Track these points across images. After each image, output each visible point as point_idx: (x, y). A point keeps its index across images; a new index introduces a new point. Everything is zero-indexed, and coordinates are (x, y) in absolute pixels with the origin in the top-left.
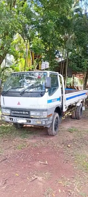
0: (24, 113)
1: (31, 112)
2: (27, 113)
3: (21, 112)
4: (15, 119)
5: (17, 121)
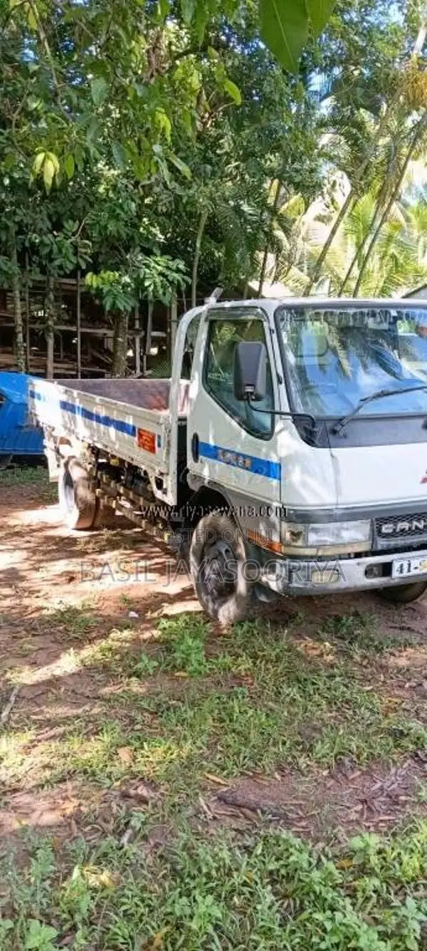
4: (402, 566)
5: (414, 572)
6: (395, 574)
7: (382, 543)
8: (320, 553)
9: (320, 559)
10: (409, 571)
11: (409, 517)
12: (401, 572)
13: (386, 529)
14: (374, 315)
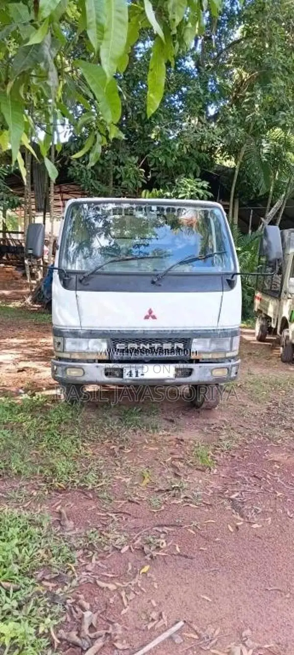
0: (167, 346)
1: (195, 340)
2: (181, 346)
3: (156, 346)
4: (130, 372)
5: (140, 377)
6: (126, 376)
7: (116, 356)
8: (73, 357)
9: (74, 361)
10: (137, 376)
11: (138, 341)
12: (131, 375)
13: (119, 346)
14: (141, 209)
